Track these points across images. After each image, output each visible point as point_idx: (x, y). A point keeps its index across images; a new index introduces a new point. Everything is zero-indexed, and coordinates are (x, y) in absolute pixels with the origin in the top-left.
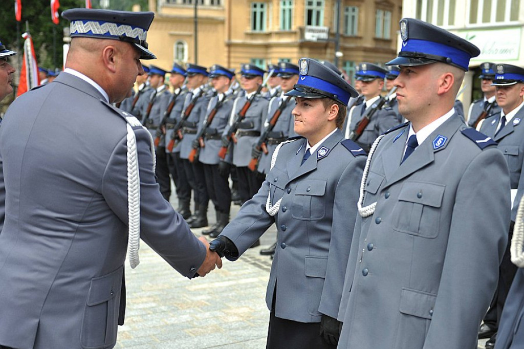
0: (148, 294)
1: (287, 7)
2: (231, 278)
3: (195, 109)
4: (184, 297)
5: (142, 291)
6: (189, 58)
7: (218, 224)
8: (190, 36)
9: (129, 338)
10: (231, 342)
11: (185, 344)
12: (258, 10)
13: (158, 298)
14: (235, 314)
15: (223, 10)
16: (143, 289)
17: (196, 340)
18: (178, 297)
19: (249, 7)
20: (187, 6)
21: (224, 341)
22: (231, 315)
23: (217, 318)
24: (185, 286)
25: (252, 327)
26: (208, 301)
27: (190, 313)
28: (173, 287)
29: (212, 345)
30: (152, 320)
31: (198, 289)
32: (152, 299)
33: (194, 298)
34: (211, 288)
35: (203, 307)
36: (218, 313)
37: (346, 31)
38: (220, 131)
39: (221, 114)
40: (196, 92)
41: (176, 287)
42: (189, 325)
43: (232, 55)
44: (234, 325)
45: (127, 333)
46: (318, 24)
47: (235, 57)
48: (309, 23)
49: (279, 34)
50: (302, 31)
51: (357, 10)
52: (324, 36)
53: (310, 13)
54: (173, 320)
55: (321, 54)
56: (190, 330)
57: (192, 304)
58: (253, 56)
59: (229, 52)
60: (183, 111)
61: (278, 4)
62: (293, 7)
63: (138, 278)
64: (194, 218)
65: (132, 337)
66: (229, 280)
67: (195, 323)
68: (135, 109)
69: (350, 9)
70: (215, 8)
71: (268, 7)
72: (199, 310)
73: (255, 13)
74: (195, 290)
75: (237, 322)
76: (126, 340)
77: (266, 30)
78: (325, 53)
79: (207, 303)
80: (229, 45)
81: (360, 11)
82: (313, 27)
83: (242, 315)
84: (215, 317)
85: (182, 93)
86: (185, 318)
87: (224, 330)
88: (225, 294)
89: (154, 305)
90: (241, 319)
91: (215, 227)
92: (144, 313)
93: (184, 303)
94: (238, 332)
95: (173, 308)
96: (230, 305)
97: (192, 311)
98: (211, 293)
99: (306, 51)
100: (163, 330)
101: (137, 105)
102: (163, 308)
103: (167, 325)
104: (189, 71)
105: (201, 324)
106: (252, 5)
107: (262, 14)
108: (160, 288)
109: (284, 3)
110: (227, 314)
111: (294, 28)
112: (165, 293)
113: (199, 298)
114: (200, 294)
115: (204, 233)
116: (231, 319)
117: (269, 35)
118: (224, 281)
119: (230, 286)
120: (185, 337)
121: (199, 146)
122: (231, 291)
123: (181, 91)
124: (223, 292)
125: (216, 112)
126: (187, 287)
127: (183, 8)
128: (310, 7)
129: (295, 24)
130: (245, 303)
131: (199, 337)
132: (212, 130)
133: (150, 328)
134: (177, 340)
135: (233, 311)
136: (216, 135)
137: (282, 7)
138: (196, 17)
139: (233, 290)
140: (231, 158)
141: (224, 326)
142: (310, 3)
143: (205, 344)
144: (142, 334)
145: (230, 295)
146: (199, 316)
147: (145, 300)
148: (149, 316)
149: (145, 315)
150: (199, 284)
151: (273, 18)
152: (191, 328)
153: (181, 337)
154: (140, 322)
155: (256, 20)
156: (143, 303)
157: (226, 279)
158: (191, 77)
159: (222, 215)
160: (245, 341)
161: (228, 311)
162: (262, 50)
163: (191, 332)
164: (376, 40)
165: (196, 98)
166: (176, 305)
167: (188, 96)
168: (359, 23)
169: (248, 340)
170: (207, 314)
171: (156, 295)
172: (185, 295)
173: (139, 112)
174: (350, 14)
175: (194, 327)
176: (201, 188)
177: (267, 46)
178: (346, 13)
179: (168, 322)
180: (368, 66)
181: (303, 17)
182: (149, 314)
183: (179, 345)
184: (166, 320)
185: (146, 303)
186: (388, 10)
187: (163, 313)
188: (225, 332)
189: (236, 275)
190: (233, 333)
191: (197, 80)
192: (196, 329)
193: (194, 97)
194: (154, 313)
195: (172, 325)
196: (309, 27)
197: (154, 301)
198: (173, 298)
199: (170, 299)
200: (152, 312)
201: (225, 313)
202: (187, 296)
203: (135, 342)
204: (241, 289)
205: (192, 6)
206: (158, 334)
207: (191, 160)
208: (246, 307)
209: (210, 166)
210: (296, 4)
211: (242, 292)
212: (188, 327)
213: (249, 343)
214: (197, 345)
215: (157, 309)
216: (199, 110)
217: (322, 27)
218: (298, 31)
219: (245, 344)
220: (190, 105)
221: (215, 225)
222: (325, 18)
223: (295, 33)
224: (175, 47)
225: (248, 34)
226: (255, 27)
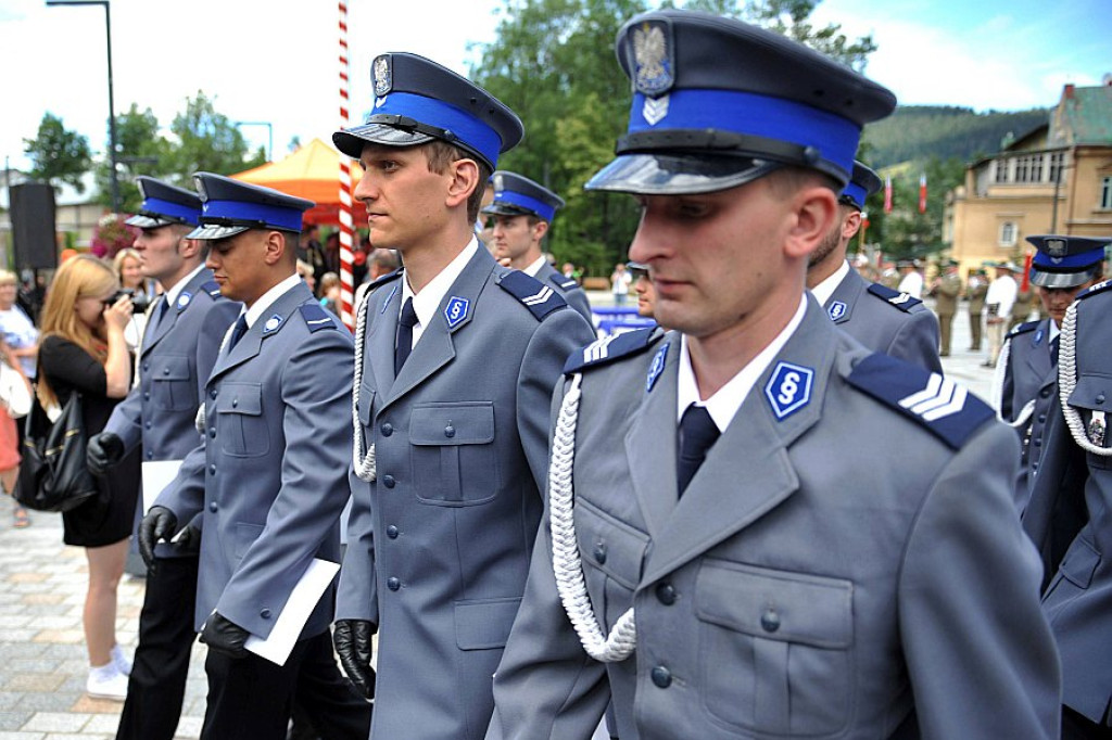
15: (1066, 187)
19: (1099, 181)
20: (1020, 184)
73: (1106, 189)
80: (1070, 225)
106: (1103, 180)
127: (1014, 187)
155: (1107, 197)
224: (1001, 229)
225: (1094, 213)
226: (1104, 205)
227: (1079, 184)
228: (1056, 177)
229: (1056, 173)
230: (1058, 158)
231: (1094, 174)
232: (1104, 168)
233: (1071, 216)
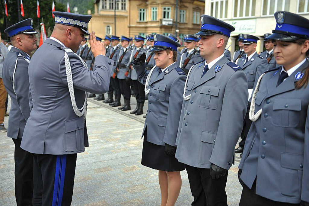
0: (95, 135)
1: (155, 10)
2: (130, 128)
3: (115, 55)
4: (111, 136)
5: (93, 134)
6: (112, 33)
7: (125, 105)
8: (113, 23)
9: (87, 154)
10: (131, 155)
11: (111, 156)
12: (142, 12)
13: (100, 137)
14: (133, 143)
15: (127, 12)
16: (93, 133)
17: (116, 154)
18: (108, 136)
19: (138, 10)
20: (111, 10)
21: (128, 155)
22: (131, 144)
23: (125, 145)
24: (111, 131)
25: (140, 149)
26: (121, 138)
27: (113, 143)
28: (106, 132)
29: (123, 157)
30: (97, 146)
31: (117, 133)
32: (97, 137)
33: (115, 137)
34: (122, 132)
35: (119, 140)
36: (125, 143)
37: (180, 21)
38: (125, 64)
39: (126, 57)
40: (115, 47)
41: (107, 132)
42: (113, 148)
43: (131, 31)
44: (132, 148)
45: (87, 152)
46: (168, 17)
47: (132, 33)
48: (164, 17)
49: (151, 22)
50: (161, 21)
51: (185, 11)
52: (171, 23)
53: (165, 13)
54: (106, 146)
55: (169, 31)
56: (113, 150)
57: (114, 139)
58: (141, 32)
59: (130, 30)
60: (110, 56)
61: (151, 9)
62: (157, 10)
63: (91, 128)
64: (115, 102)
65: (88, 153)
66: (130, 129)
67: (115, 147)
68: (89, 55)
69: (182, 11)
70: (123, 11)
71: (146, 10)
72: (117, 141)
73: (141, 13)
74: (115, 133)
75: (133, 147)
76: (86, 155)
77: (145, 20)
78: (171, 30)
79: (120, 139)
80: (130, 27)
81: (186, 12)
82: (166, 19)
83: (136, 144)
84: (124, 145)
85: (110, 48)
86: (111, 145)
87: (128, 150)
88: (128, 135)
89: (98, 139)
90: (135, 145)
91: (124, 106)
92: (93, 143)
93: (111, 139)
94: (134, 151)
95: (106, 141)
96: (130, 139)
97: (114, 142)
98: (122, 134)
99: (163, 29)
100: (102, 150)
101: (89, 53)
102: (102, 141)
103: (103, 148)
104: (112, 39)
105: (118, 147)
106: (139, 10)
107: (144, 13)
108: (100, 132)
109: (153, 9)
110: (129, 143)
111: (158, 19)
112: (102, 134)
113: (117, 136)
114: (117, 135)
115: (119, 109)
116: (131, 145)
117: (147, 23)
118: (128, 129)
119: (130, 131)
120: (111, 153)
121: (117, 71)
122: (131, 133)
123: (109, 47)
124: (127, 134)
125: (123, 56)
126: (112, 132)
127: (110, 11)
128: (165, 10)
129: (158, 18)
130: (137, 139)
131: (117, 153)
132: (122, 64)
133: (96, 149)
134: (107, 155)
135: (132, 142)
136: (124, 66)
137: (152, 10)
138: (115, 15)
139: (132, 133)
140: (131, 76)
141: (128, 148)
142: (165, 9)
143: (120, 156)
144: (93, 152)
145: (131, 135)
146: (117, 144)
147: (94, 137)
148: (96, 144)
149: (94, 144)
150: (117, 131)
151: (149, 15)
152: (114, 149)
153: (109, 153)
154: (92, 147)
155: (141, 16)
156: (93, 139)
157: (129, 128)
158: (113, 41)
159: (127, 101)
160: (137, 155)
161: (130, 142)
162: (144, 29)
163: (114, 151)
164: (194, 24)
165: (115, 50)
166: (107, 140)
167: (111, 49)
168: (186, 17)
169: (138, 154)
170: (121, 143)
171: (99, 135)
172: (111, 135)
173: (90, 56)
174: (182, 13)
175: (115, 149)
176: (118, 89)
177: (146, 28)
178: (180, 13)
179: (104, 147)
180: (189, 36)
181: (162, 15)
182: (96, 143)
183: (109, 156)
184: (103, 146)
185: (94, 139)
186: (198, 12)
187: (101, 143)
188: (128, 151)
189: (133, 127)
190: (132, 151)
191: (115, 42)
192: (116, 150)
193: (114, 50)
194: (98, 143)
195: (106, 148)
196: (164, 19)
197: (98, 138)
198: (106, 137)
199: (104, 137)
200: (97, 143)
201: (128, 143)
202: (112, 136)
203: (89, 155)
204: (135, 132)
205: (114, 10)
206: (100, 152)
207: (114, 77)
208: (137, 140)
209: (122, 80)
210: (158, 9)
211: (136, 134)
212: (112, 149)
213: (139, 155)
214: (116, 156)
215: (99, 141)
216: (117, 55)
217: (170, 19)
218: (159, 21)
219: (137, 156)
220: (113, 53)
221: (124, 105)
222: (171, 15)
223: (158, 22)
224: (106, 28)
225: (137, 22)
226: (141, 19)
227: (132, 11)
228: (124, 8)
229: (123, 6)
230: (123, 1)
231: (136, 7)
232: (140, 5)
233: (130, 24)
